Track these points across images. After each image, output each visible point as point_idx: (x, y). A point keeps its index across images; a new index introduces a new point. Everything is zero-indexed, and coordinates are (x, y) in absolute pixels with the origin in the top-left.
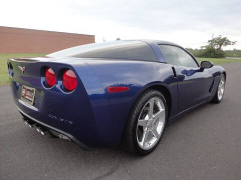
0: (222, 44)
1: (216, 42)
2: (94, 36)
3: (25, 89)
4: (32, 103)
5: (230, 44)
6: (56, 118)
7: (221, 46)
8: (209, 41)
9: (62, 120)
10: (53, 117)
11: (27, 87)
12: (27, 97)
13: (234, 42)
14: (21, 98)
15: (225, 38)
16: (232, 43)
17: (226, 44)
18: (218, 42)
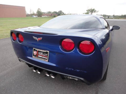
0: (93, 12)
1: (90, 11)
2: (24, 7)
3: (37, 51)
4: (47, 60)
5: (96, 12)
6: (73, 69)
7: (92, 13)
8: (87, 10)
9: (78, 71)
10: (70, 69)
11: (38, 50)
12: (39, 56)
13: (98, 11)
14: (33, 57)
15: (94, 9)
16: (97, 12)
17: (94, 12)
18: (91, 11)
